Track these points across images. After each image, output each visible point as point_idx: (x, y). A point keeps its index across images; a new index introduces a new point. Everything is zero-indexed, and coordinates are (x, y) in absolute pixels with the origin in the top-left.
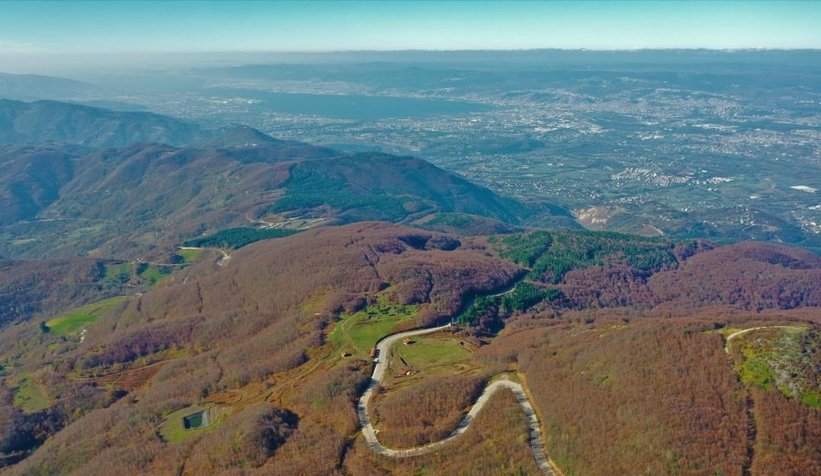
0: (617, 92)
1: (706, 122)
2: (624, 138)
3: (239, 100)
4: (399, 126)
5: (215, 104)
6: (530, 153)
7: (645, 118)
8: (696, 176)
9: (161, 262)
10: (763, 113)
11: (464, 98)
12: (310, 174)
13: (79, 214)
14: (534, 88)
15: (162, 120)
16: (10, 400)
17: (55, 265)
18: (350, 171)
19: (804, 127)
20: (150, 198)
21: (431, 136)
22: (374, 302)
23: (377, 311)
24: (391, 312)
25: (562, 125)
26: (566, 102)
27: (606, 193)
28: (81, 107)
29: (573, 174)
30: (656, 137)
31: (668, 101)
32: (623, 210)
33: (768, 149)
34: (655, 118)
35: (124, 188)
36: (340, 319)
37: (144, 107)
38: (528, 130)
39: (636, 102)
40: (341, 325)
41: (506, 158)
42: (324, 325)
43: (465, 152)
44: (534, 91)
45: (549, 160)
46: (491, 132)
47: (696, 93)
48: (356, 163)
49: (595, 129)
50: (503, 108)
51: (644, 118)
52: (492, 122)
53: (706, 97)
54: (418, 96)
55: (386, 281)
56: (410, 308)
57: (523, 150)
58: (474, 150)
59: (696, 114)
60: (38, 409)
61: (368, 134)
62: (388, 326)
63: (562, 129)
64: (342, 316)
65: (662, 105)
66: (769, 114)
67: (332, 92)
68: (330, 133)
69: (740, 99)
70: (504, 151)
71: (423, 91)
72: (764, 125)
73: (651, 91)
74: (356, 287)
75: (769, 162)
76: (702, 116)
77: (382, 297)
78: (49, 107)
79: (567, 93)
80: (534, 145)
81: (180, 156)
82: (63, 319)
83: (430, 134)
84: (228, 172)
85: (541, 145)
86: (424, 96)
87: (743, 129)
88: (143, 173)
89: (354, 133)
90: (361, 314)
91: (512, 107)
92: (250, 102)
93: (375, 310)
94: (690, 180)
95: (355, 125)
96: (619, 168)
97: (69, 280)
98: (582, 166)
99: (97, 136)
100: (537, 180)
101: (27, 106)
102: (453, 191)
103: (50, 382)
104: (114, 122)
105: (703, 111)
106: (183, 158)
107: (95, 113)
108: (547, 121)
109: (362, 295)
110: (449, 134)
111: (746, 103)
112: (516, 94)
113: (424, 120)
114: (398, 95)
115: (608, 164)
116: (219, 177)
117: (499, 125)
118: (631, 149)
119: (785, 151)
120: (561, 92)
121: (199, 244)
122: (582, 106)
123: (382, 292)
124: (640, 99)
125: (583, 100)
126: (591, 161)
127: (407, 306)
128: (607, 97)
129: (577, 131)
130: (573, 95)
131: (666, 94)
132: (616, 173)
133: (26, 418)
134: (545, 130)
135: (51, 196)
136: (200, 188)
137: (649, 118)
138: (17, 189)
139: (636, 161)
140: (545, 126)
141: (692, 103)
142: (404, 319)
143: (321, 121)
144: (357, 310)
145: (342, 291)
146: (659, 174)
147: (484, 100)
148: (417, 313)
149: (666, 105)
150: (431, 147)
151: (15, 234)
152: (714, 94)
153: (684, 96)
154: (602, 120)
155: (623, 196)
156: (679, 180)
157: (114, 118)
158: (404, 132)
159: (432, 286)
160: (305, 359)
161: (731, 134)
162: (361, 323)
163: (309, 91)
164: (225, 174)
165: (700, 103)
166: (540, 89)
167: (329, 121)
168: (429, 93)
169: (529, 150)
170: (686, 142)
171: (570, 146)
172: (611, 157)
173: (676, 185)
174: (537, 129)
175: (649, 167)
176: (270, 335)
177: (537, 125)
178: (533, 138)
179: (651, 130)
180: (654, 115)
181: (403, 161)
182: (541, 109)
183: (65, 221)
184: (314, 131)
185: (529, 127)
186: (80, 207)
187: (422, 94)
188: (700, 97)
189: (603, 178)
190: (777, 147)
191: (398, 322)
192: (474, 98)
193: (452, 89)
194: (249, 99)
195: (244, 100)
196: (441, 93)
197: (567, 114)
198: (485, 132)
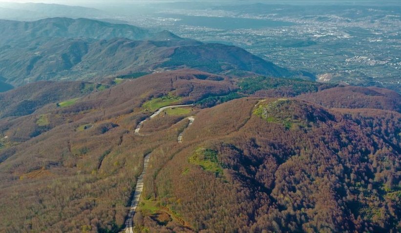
0: (364, 16)
2: (360, 41)
3: (171, 19)
4: (244, 33)
5: (159, 21)
6: (308, 47)
7: (375, 31)
8: (392, 61)
9: (106, 84)
11: (282, 19)
12: (184, 52)
13: (88, 68)
14: (319, 14)
15: (132, 28)
16: (35, 121)
17: (66, 83)
18: (203, 51)
20: (117, 61)
21: (259, 38)
22: (166, 95)
24: (171, 99)
25: (329, 34)
26: (335, 22)
27: (339, 68)
28: (97, 21)
29: (325, 58)
30: (378, 41)
31: (391, 22)
32: (340, 75)
34: (381, 31)
35: (107, 57)
36: (151, 100)
37: (127, 22)
38: (310, 36)
39: (373, 22)
40: (150, 102)
41: (293, 49)
42: (144, 101)
43: (274, 46)
44: (319, 16)
45: (316, 51)
46: (290, 36)
48: (207, 48)
49: (346, 36)
50: (300, 25)
52: (293, 31)
54: (258, 18)
55: (174, 88)
57: (304, 46)
58: (279, 45)
60: (44, 125)
61: (228, 37)
62: (168, 103)
63: (328, 36)
65: (387, 24)
67: (216, 16)
68: (209, 35)
70: (293, 46)
71: (260, 15)
73: (383, 16)
77: (170, 94)
78: (83, 21)
79: (336, 17)
80: (310, 43)
81: (132, 43)
82: (66, 102)
83: (259, 37)
84: (150, 51)
85: (315, 43)
88: (116, 51)
89: (221, 36)
90: (160, 99)
91: (305, 24)
92: (175, 20)
93: (166, 97)
94: (387, 63)
95: (223, 32)
96: (351, 55)
97: (70, 89)
98: (332, 54)
99: (103, 35)
100: (305, 60)
101: (74, 21)
102: (252, 62)
103: (49, 117)
104: (110, 28)
106: (133, 44)
107: (103, 24)
108: (321, 31)
109: (163, 92)
110: (268, 37)
112: (309, 17)
113: (258, 30)
114: (249, 17)
115: (346, 53)
116: (146, 53)
117: (296, 33)
118: (362, 46)
120: (333, 16)
121: (122, 77)
122: (343, 24)
123: (171, 92)
124: (376, 21)
125: (344, 21)
126: (338, 51)
127: (178, 97)
128: (358, 19)
129: (336, 37)
130: (339, 18)
131: (392, 18)
132: (348, 58)
133: (39, 127)
134: (319, 36)
135: (78, 60)
136: (138, 57)
137: (378, 31)
138: (64, 56)
139: (362, 52)
140: (319, 34)
142: (175, 101)
143: (207, 29)
144: (159, 97)
145: (155, 90)
146: (371, 59)
147: (292, 20)
148: (181, 99)
149: (390, 24)
150: (258, 43)
151: (63, 75)
154: (352, 31)
155: (348, 70)
156: (381, 63)
157: (111, 27)
158: (246, 36)
159: (192, 90)
160: (132, 111)
162: (158, 102)
163: (204, 15)
164: (148, 52)
166: (322, 14)
167: (211, 29)
168: (263, 17)
169: (307, 46)
170: (394, 43)
171: (329, 44)
172: (349, 50)
173: (379, 65)
174: (315, 35)
175: (368, 56)
176: (125, 104)
177: (316, 33)
178: (311, 39)
179: (377, 37)
180: (381, 29)
181: (229, 48)
182: (320, 25)
183: (82, 71)
184: (202, 35)
185: (311, 34)
186: (89, 65)
187: (261, 17)
189: (341, 60)
191: (172, 102)
192: (287, 19)
193: (276, 14)
194: (175, 18)
195: (173, 19)
196: (270, 16)
197: (334, 28)
198: (287, 36)
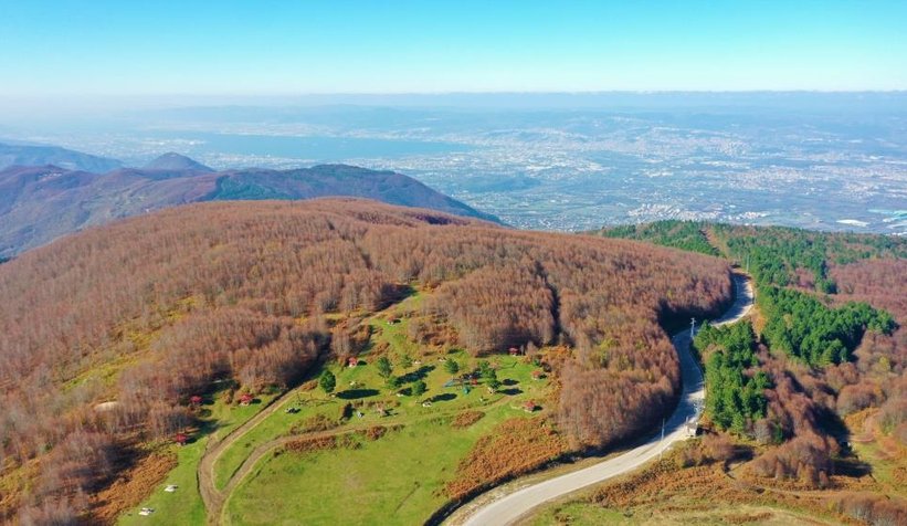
0: (611, 132)
1: (714, 160)
2: (629, 175)
3: (179, 141)
6: (527, 190)
7: (647, 157)
10: (773, 151)
11: (442, 138)
12: (248, 188)
14: (519, 128)
19: (821, 163)
20: (14, 230)
22: (360, 347)
23: (378, 383)
24: (438, 382)
25: (557, 164)
26: (557, 141)
29: (584, 211)
30: (664, 174)
31: (668, 141)
33: (792, 184)
34: (658, 156)
36: (206, 427)
38: (519, 168)
39: (633, 141)
40: (213, 454)
41: (499, 196)
44: (520, 131)
45: (551, 197)
46: (477, 170)
47: (696, 131)
49: (594, 167)
50: (486, 148)
51: (645, 156)
52: (477, 161)
53: (709, 136)
54: (388, 137)
55: (399, 279)
56: (511, 366)
57: (518, 188)
59: (700, 152)
63: (557, 168)
64: (220, 409)
65: (661, 144)
66: (780, 151)
67: (290, 133)
69: (744, 137)
70: (493, 188)
71: (392, 132)
72: (778, 162)
73: (648, 130)
74: (292, 298)
75: (800, 197)
76: (708, 154)
77: (393, 331)
79: (557, 132)
80: (529, 183)
85: (538, 182)
86: (396, 137)
87: (758, 165)
91: (497, 147)
92: (192, 143)
93: (370, 376)
94: (720, 216)
96: (635, 204)
98: (591, 202)
100: (543, 216)
105: (708, 149)
108: (539, 161)
109: (317, 321)
110: (429, 172)
111: (750, 141)
112: (500, 134)
114: (367, 136)
115: (620, 200)
116: (117, 199)
117: (485, 163)
118: (641, 185)
119: (811, 186)
120: (550, 131)
122: (575, 145)
123: (390, 312)
124: (637, 138)
125: (575, 139)
126: (599, 197)
127: (493, 360)
128: (600, 136)
129: (574, 169)
130: (562, 134)
131: (665, 133)
132: (631, 209)
134: (539, 168)
137: (650, 156)
139: (652, 197)
140: (537, 165)
141: (692, 142)
143: (276, 160)
144: (293, 383)
146: (682, 210)
147: (466, 140)
149: (666, 144)
152: (716, 133)
153: (684, 135)
154: (601, 158)
156: (707, 215)
161: (744, 170)
162: (309, 443)
165: (702, 142)
166: (525, 128)
167: (287, 160)
168: (402, 133)
169: (524, 188)
170: (700, 178)
171: (570, 184)
172: (618, 193)
174: (530, 168)
175: (668, 203)
177: (529, 164)
178: (526, 175)
179: (657, 167)
180: (656, 153)
182: (530, 149)
185: (519, 165)
187: (394, 134)
188: (700, 136)
189: (619, 214)
190: (801, 182)
191: (474, 432)
192: (453, 138)
193: (428, 129)
194: (191, 139)
195: (186, 142)
196: (416, 133)
197: (561, 153)
198: (471, 170)
